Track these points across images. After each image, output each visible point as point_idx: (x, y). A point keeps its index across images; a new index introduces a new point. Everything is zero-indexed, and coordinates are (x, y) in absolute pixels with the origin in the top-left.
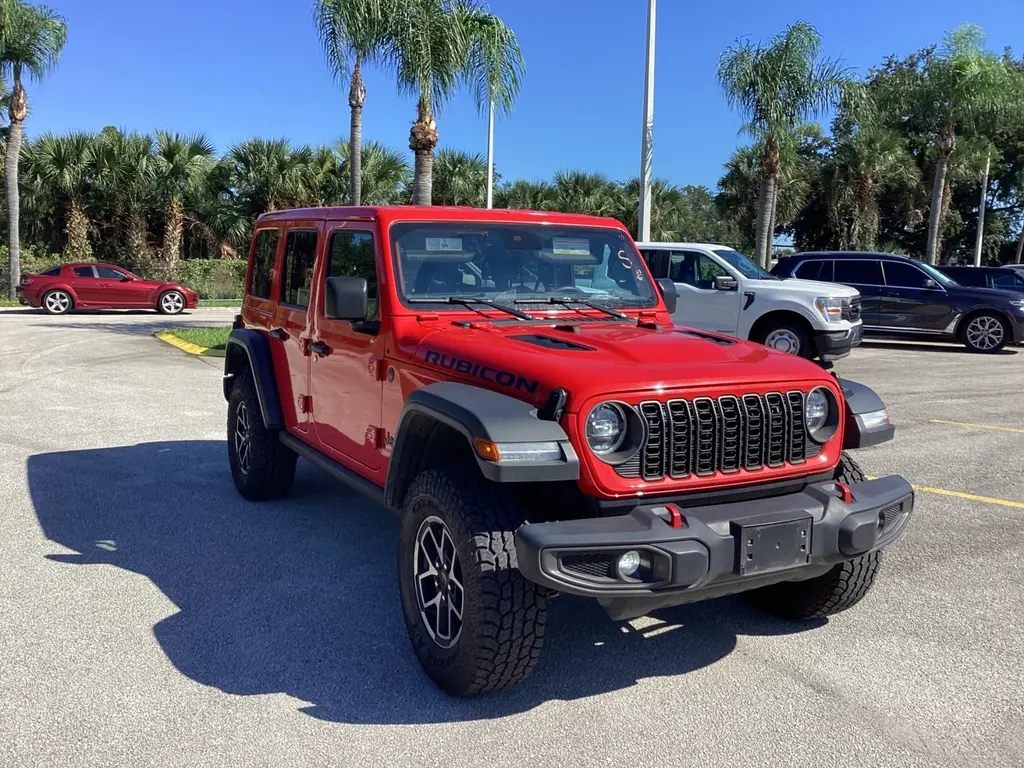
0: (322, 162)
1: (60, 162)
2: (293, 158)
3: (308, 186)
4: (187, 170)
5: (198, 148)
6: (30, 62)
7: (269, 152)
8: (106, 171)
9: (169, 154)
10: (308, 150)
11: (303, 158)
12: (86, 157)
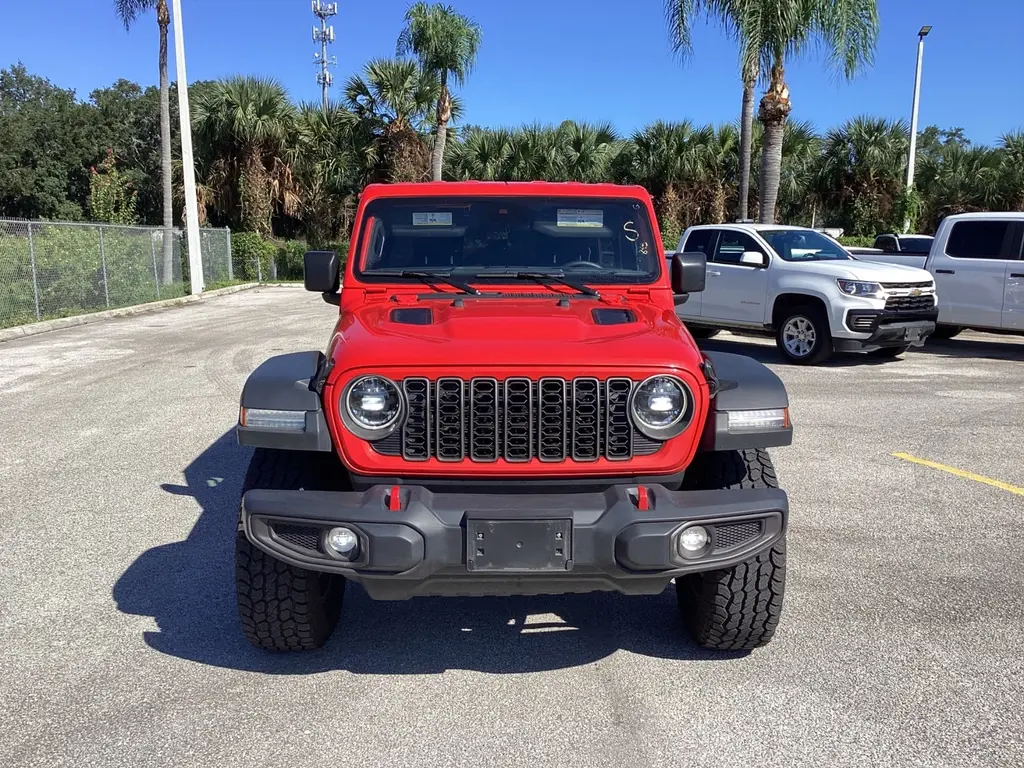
0: (723, 141)
1: (484, 157)
2: (692, 139)
3: (708, 165)
4: (592, 159)
5: (604, 137)
6: (454, 68)
7: (669, 136)
8: (522, 163)
9: (577, 144)
10: (710, 128)
11: (703, 138)
12: (506, 150)
